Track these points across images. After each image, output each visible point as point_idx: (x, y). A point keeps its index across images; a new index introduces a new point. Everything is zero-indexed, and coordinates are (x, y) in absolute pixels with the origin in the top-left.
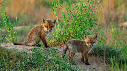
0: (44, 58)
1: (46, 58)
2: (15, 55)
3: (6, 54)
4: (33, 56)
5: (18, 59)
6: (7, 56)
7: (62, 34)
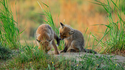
0: (96, 67)
1: (98, 67)
2: (63, 63)
3: (51, 61)
4: (83, 64)
5: (66, 68)
6: (53, 65)
7: (118, 39)
